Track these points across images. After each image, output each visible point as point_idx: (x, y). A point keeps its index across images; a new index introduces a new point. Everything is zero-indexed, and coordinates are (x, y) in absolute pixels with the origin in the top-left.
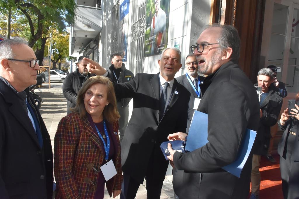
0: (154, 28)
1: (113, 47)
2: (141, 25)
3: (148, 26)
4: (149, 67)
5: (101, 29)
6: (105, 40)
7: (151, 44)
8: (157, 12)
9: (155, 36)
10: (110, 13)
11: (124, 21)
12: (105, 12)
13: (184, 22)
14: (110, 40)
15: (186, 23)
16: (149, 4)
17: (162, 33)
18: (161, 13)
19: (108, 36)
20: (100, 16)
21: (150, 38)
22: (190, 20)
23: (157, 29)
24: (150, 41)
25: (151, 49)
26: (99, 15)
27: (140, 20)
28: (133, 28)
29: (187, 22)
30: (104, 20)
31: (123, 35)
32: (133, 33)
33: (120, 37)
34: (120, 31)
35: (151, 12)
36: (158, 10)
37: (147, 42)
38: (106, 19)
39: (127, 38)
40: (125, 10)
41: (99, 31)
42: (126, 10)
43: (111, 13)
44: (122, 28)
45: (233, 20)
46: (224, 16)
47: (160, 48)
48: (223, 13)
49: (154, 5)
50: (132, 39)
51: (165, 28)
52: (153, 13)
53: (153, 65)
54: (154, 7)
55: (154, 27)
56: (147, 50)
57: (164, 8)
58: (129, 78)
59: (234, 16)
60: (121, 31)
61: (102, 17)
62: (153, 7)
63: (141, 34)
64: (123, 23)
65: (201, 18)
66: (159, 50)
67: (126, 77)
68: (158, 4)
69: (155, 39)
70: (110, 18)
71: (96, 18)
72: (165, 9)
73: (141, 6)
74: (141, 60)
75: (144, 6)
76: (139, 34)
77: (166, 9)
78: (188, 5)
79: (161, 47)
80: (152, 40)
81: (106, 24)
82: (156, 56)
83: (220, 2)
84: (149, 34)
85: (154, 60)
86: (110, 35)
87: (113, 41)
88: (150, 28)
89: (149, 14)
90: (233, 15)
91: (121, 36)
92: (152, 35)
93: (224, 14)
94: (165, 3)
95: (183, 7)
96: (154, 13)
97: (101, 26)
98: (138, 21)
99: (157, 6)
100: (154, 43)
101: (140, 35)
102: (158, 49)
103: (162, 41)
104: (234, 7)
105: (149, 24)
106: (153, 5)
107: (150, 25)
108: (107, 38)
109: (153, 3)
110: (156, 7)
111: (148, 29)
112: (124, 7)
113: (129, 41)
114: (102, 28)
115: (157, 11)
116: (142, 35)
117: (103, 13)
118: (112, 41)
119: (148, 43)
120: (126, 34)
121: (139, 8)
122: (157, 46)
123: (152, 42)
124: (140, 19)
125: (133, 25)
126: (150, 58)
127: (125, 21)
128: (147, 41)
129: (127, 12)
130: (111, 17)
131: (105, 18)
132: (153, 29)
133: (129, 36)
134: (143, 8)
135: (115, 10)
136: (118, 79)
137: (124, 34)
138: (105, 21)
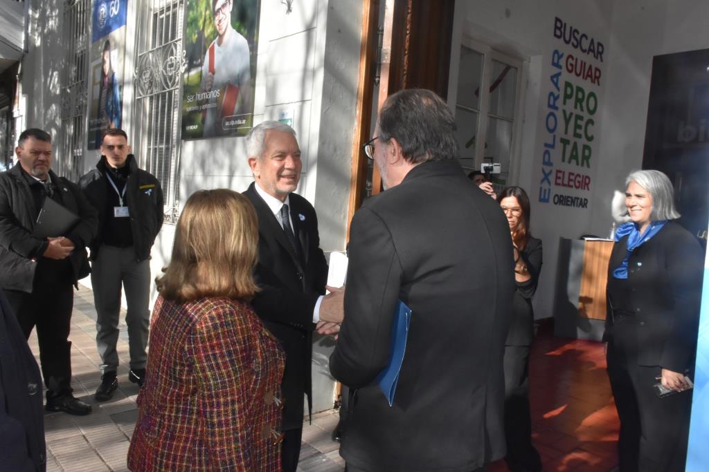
0: (214, 73)
1: (67, 107)
2: (169, 60)
3: (191, 66)
4: (197, 165)
5: (23, 56)
6: (36, 85)
7: (205, 111)
8: (221, 36)
9: (217, 92)
10: (54, 14)
11: (108, 43)
12: (36, 9)
13: (305, 70)
14: (54, 86)
15: (310, 74)
16: (195, 12)
17: (237, 86)
18: (234, 38)
19: (46, 76)
20: (17, 18)
21: (200, 96)
22: (319, 67)
23: (222, 75)
24: (200, 103)
25: (204, 121)
26: (13, 15)
27: (164, 47)
28: (141, 66)
29: (314, 72)
30: (33, 30)
31: (107, 79)
32: (140, 76)
33: (94, 84)
34: (96, 67)
35: (201, 33)
36: (223, 30)
37: (190, 104)
38: (40, 29)
39: (121, 88)
40: (112, 16)
41: (16, 59)
42: (116, 16)
43: (58, 16)
44: (103, 59)
45: (404, 75)
46: (388, 66)
47: (233, 123)
48: (386, 59)
49: (210, 18)
50: (138, 92)
51: (247, 77)
52: (208, 36)
53: (209, 161)
54: (210, 22)
55: (212, 69)
56: (192, 123)
57: (242, 30)
58: (150, 190)
59: (406, 68)
60: (100, 69)
61: (23, 22)
62: (208, 22)
63: (170, 84)
64: (107, 47)
65: (342, 65)
66: (230, 126)
67: (141, 188)
68: (225, 18)
69: (216, 100)
70: (55, 28)
71: (6, 22)
72: (246, 32)
73: (162, 12)
74: (163, 146)
75: (171, 12)
76: (161, 82)
77: (249, 32)
78: (314, 33)
79: (236, 119)
80: (207, 101)
81: (38, 43)
82: (219, 141)
83: (380, 36)
84: (198, 85)
85: (213, 149)
86: (55, 73)
87: (69, 91)
88: (201, 71)
89: (195, 37)
90: (404, 66)
91: (98, 78)
92: (208, 88)
93: (389, 62)
94: (246, 18)
95: (302, 37)
96: (212, 37)
97: (22, 46)
98: (157, 49)
99: (220, 21)
100: (212, 109)
101: (164, 85)
102: (227, 124)
103: (237, 107)
104: (405, 50)
105: (197, 60)
106: (208, 17)
107: (201, 65)
108: (46, 80)
109: (208, 12)
110: (217, 22)
111: (194, 73)
112: (108, 8)
113: (127, 95)
114: (26, 51)
115: (221, 32)
116: (172, 86)
117: (30, 12)
118: (63, 91)
119: (195, 108)
120: (117, 77)
121: (156, 16)
122: (222, 116)
123: (208, 106)
124: (163, 45)
125: (140, 57)
126: (202, 145)
127: (112, 44)
128: (190, 100)
129: (120, 20)
130: (58, 27)
131: (36, 26)
132: (210, 73)
133: (128, 83)
134: (168, 17)
135: (75, 9)
136: (121, 192)
137: (110, 76)
138: (37, 34)
